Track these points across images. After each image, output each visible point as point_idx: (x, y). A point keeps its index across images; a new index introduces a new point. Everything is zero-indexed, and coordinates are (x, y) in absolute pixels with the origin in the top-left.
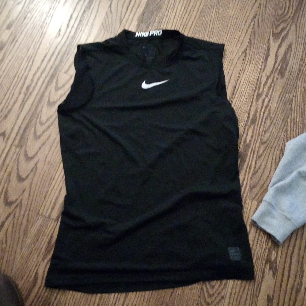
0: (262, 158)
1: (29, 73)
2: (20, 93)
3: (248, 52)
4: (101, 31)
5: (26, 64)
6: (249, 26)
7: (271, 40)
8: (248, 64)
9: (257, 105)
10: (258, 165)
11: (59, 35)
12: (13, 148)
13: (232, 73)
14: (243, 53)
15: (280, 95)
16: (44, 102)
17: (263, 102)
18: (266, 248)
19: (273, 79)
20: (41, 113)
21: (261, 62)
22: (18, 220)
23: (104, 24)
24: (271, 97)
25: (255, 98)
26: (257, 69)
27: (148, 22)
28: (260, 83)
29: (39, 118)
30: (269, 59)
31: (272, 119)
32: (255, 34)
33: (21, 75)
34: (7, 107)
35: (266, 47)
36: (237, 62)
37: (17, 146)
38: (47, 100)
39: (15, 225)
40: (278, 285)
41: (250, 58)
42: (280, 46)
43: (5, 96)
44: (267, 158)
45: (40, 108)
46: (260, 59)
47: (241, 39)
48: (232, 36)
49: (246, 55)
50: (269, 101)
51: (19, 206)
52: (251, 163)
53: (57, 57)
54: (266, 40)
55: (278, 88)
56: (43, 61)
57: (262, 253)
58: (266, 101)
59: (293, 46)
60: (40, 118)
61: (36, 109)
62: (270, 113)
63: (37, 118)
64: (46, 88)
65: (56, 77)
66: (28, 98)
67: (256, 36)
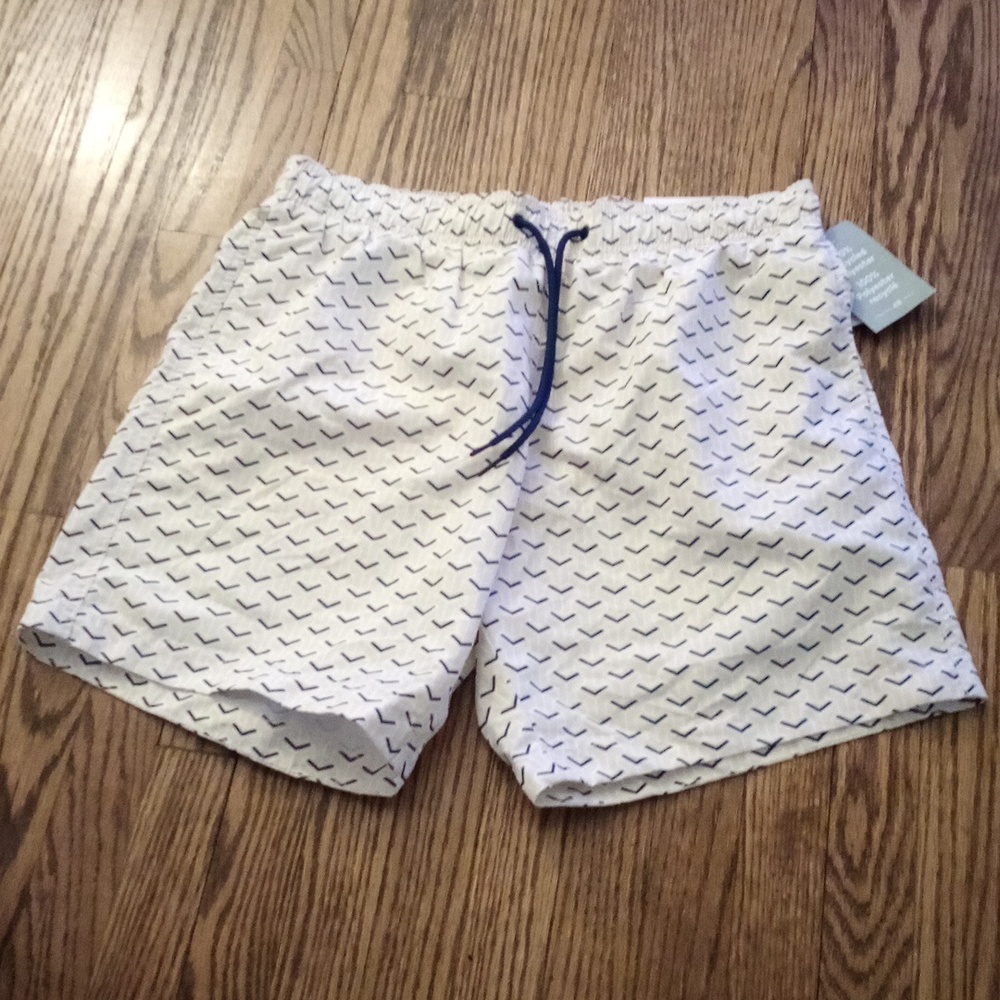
0: (949, 410)
1: (48, 250)
2: (28, 325)
4: (285, 71)
8: (829, 97)
10: (939, 438)
11: (139, 105)
12: (32, 519)
13: (778, 139)
14: (801, 64)
15: (965, 183)
16: (121, 342)
17: (911, 216)
19: (930, 134)
20: (115, 382)
21: (872, 88)
22: (86, 777)
23: (293, 47)
24: (933, 194)
26: (866, 110)
27: (445, 14)
28: (886, 154)
29: (109, 400)
30: (900, 69)
31: (955, 272)
33: (22, 263)
35: (878, 31)
36: (787, 98)
37: (44, 513)
38: (129, 333)
39: (79, 796)
41: (830, 78)
42: (928, 21)
44: (965, 409)
45: (106, 365)
47: (788, 18)
48: (754, 14)
49: (814, 68)
50: (932, 209)
51: (81, 728)
52: (913, 435)
53: (141, 182)
55: (954, 162)
56: (94, 200)
58: (921, 211)
59: (977, 13)
60: (115, 399)
61: (94, 371)
62: (941, 251)
63: (103, 404)
64: (120, 292)
65: (149, 250)
66: (59, 339)
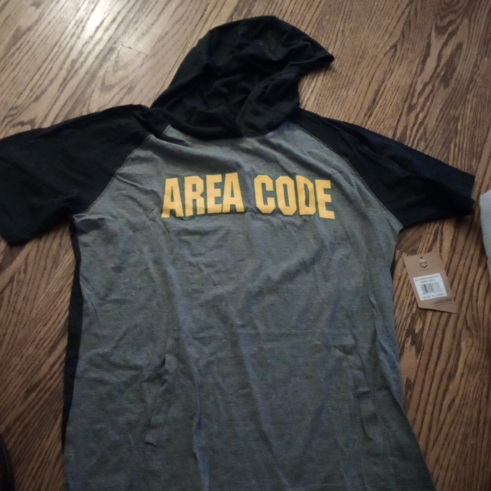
3: (398, 47)
5: (73, 31)
6: (403, 13)
7: (433, 34)
9: (407, 119)
18: (409, 315)
25: (405, 110)
32: (410, 25)
34: (40, 86)
40: (422, 367)
43: (39, 70)
46: (416, 59)
54: (426, 35)
57: (402, 321)
67: (412, 28)
